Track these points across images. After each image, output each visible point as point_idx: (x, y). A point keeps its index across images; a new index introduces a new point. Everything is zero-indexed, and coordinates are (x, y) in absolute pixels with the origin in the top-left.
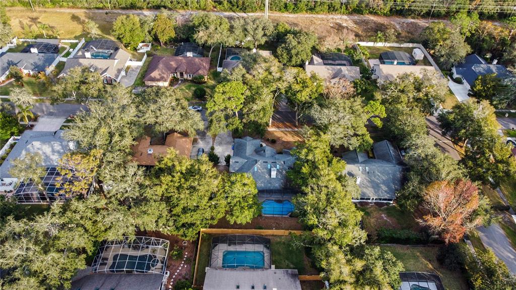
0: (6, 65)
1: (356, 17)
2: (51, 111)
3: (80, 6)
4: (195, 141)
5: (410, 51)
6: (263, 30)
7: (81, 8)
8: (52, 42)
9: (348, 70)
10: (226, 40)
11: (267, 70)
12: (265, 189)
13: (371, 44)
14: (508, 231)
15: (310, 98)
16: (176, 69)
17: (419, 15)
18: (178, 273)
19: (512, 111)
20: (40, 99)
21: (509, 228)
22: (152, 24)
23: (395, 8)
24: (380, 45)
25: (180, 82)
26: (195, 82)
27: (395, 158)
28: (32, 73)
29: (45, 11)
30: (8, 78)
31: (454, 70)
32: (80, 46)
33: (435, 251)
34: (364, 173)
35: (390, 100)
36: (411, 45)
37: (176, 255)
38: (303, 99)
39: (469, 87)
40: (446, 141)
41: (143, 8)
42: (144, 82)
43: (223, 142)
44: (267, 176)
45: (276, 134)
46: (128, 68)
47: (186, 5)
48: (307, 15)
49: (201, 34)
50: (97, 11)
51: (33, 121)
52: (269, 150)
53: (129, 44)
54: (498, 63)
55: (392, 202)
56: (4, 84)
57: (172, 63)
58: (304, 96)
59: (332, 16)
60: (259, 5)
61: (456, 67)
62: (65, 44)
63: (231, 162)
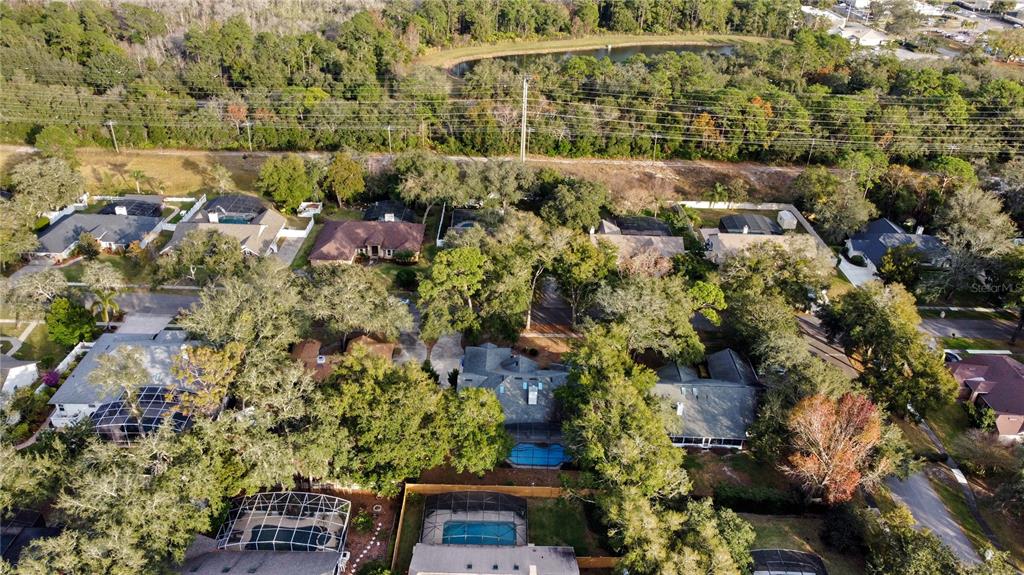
0: (71, 233)
1: (679, 164)
2: (147, 305)
3: (199, 146)
4: (396, 353)
5: (774, 215)
6: (516, 178)
7: (201, 149)
8: (150, 199)
9: (663, 242)
10: (452, 194)
11: (522, 232)
12: (518, 422)
13: (704, 205)
14: (945, 493)
15: (595, 276)
16: (365, 241)
17: (789, 160)
18: (365, 555)
19: (952, 309)
20: (129, 288)
21: (946, 490)
22: (326, 168)
23: (747, 149)
24: (720, 205)
25: (371, 262)
26: (398, 263)
27: (746, 377)
28: (114, 247)
29: (138, 155)
30: (73, 255)
31: (849, 244)
32: (198, 206)
33: (816, 525)
34: (690, 397)
35: (735, 285)
36: (774, 206)
37: (362, 523)
38: (583, 276)
39: (875, 269)
40: (837, 355)
41: (308, 150)
42: (309, 262)
43: (445, 354)
44: (522, 402)
45: (538, 342)
46: (282, 240)
47: (383, 144)
48: (594, 161)
49: (410, 183)
50: (227, 154)
51: (115, 321)
52: (524, 362)
53: (284, 202)
54: (924, 233)
55: (740, 448)
56: (67, 264)
57: (359, 231)
58: (584, 272)
59: (637, 162)
60: (511, 144)
61: (853, 238)
62: (172, 203)
63: (458, 381)
